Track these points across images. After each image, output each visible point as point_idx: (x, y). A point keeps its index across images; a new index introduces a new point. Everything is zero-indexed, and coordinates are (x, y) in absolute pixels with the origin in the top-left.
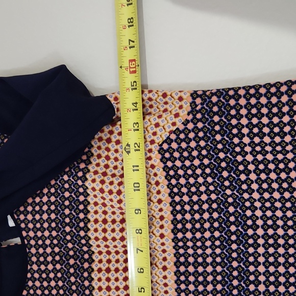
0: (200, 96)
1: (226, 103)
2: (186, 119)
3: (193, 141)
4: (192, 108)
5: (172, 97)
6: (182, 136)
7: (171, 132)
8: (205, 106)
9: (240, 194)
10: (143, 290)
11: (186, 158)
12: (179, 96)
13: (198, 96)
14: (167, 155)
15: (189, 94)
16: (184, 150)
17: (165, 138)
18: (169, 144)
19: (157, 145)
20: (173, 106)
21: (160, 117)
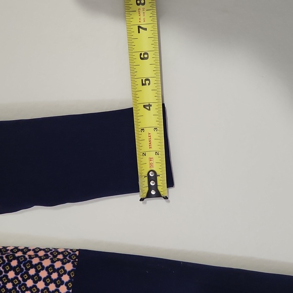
10: (147, 82)
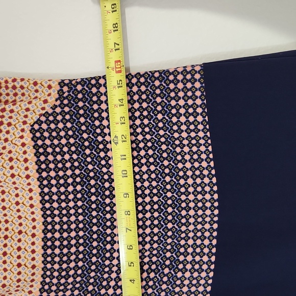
0: (67, 85)
1: (89, 91)
2: (54, 105)
3: (60, 123)
4: (59, 95)
5: (42, 85)
6: (51, 118)
7: (41, 115)
8: (71, 93)
9: (100, 169)
10: (132, 264)
11: (55, 138)
12: (48, 84)
13: (65, 85)
14: (38, 135)
15: (57, 83)
16: (53, 130)
17: (35, 120)
18: (40, 125)
19: (29, 125)
20: (43, 94)
21: (30, 103)
